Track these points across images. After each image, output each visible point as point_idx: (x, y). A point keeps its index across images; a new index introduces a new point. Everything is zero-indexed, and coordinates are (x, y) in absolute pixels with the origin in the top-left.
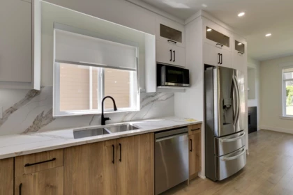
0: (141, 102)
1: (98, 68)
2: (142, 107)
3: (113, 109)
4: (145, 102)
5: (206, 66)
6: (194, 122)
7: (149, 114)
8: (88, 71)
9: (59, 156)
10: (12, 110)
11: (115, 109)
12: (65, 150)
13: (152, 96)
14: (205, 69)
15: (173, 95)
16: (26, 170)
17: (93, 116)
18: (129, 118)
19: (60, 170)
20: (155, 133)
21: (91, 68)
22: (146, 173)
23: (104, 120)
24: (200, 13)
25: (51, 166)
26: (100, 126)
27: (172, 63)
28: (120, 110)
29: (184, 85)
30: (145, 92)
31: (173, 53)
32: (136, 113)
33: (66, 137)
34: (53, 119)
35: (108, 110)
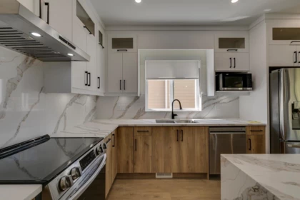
0: (203, 104)
1: (170, 80)
2: (203, 108)
3: (179, 108)
4: (206, 104)
5: (271, 69)
6: (254, 123)
7: (210, 114)
8: (164, 82)
9: (150, 130)
10: (128, 107)
11: (181, 108)
12: (153, 127)
13: (214, 99)
14: (270, 72)
15: (238, 98)
16: (138, 134)
17: (167, 112)
18: (193, 115)
19: (150, 137)
20: (210, 127)
21: (166, 80)
22: (201, 155)
23: (173, 116)
24: (264, 17)
25: (147, 134)
26: (171, 119)
27: (232, 70)
28: (185, 109)
29: (248, 89)
30: (207, 96)
31: (233, 60)
32: (199, 112)
33: (152, 122)
34: (145, 112)
35: (176, 109)
